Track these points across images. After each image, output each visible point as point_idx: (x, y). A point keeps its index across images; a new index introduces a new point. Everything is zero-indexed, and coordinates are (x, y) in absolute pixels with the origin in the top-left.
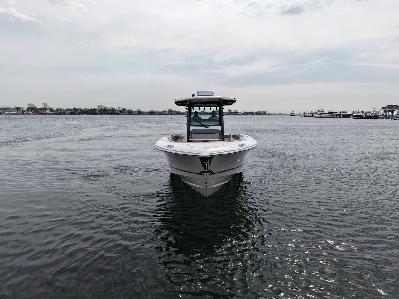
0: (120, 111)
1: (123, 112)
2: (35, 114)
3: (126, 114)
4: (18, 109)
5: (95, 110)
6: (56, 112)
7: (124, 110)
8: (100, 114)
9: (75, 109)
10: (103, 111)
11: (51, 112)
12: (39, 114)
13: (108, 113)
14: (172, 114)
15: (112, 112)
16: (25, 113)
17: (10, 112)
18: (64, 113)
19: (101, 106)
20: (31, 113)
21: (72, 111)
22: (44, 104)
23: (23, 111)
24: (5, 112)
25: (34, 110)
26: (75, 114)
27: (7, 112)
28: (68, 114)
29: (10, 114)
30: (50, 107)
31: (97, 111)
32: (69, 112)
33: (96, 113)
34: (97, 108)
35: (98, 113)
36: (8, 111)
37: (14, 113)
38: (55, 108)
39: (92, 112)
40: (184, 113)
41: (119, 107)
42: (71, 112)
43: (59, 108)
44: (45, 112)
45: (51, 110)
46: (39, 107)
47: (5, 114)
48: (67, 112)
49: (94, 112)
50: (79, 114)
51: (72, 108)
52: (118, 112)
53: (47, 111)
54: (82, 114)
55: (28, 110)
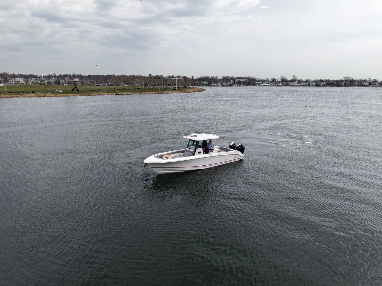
0: (370, 83)
2: (284, 85)
3: (377, 87)
4: (274, 80)
5: (341, 81)
6: (302, 84)
7: (375, 81)
8: (345, 87)
9: (321, 81)
10: (350, 83)
11: (298, 83)
12: (287, 85)
13: (355, 86)
15: (360, 83)
16: (277, 85)
17: (266, 84)
18: (309, 85)
19: (349, 77)
20: (281, 85)
21: (318, 83)
22: (294, 76)
23: (277, 82)
24: (262, 84)
25: (285, 82)
26: (320, 86)
27: (264, 84)
28: (313, 86)
29: (265, 86)
30: (298, 79)
31: (343, 84)
32: (314, 84)
33: (341, 85)
34: (343, 79)
35: (344, 85)
36: (265, 83)
37: (269, 84)
38: (304, 79)
39: (338, 83)
41: (369, 79)
42: (316, 84)
44: (293, 84)
45: (300, 82)
46: (289, 79)
47: (262, 85)
48: (312, 84)
49: (340, 83)
50: (323, 86)
51: (319, 79)
52: (368, 84)
53: (295, 83)
54: (326, 86)
55: (280, 82)
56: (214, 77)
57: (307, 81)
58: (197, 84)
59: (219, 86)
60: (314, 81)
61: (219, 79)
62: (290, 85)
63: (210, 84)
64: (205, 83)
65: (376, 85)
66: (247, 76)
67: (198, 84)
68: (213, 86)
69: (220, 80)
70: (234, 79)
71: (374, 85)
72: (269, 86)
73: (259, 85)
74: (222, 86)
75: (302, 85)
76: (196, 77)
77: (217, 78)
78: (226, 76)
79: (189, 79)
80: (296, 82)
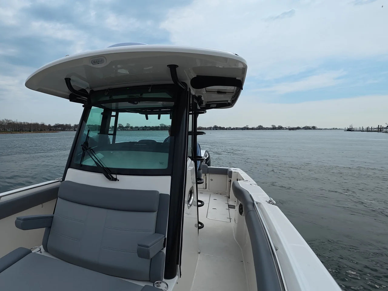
2: (121, 130)
6: (134, 129)
9: (145, 127)
10: (163, 128)
14: (216, 129)
18: (139, 130)
19: (163, 124)
21: (144, 128)
22: (128, 124)
26: (145, 130)
28: (141, 130)
30: (131, 126)
31: (160, 128)
32: (141, 129)
34: (159, 126)
38: (134, 126)
39: (156, 129)
40: (227, 129)
42: (143, 129)
43: (137, 126)
45: (132, 127)
46: (124, 126)
49: (158, 129)
50: (148, 130)
53: (129, 129)
54: (150, 130)
55: (118, 128)
56: (67, 125)
57: (136, 127)
58: (53, 129)
60: (141, 127)
61: (71, 126)
62: (126, 130)
63: (64, 129)
64: (60, 128)
68: (66, 131)
69: (73, 127)
74: (74, 131)
76: (52, 125)
79: (46, 126)
80: (129, 128)
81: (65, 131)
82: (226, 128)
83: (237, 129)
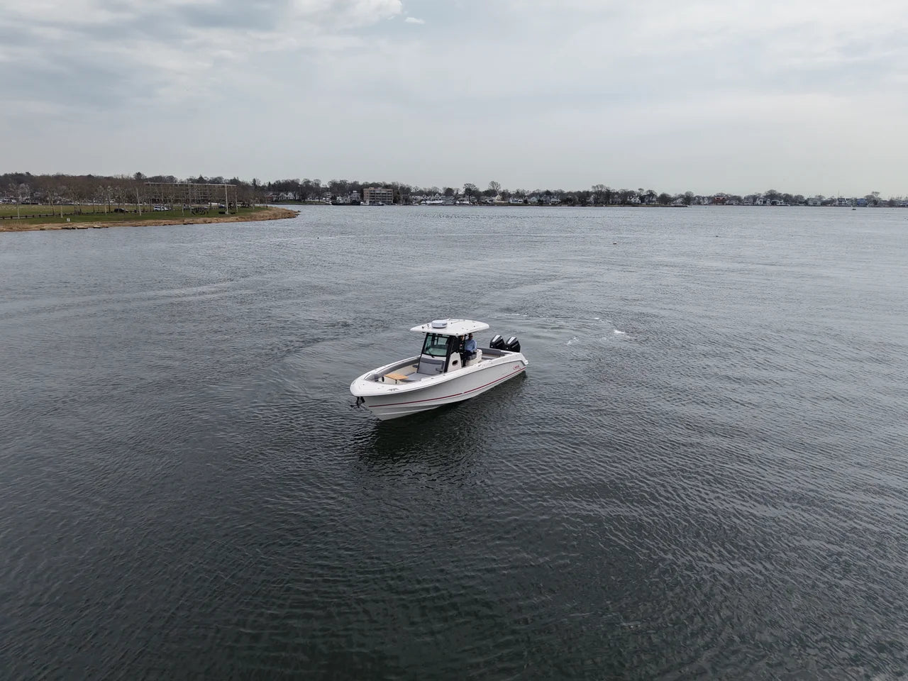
0: (642, 198)
1: (647, 200)
2: (474, 204)
3: (655, 206)
4: (449, 192)
5: (588, 194)
7: (651, 194)
8: (596, 206)
9: (548, 193)
10: (604, 198)
11: (503, 199)
12: (481, 203)
13: (614, 204)
14: (774, 204)
15: (624, 199)
16: (458, 202)
17: (434, 200)
18: (526, 203)
19: (602, 186)
20: (468, 202)
21: (541, 199)
22: (493, 183)
23: (457, 197)
24: (426, 200)
25: (475, 197)
26: (547, 204)
27: (429, 200)
28: (533, 204)
29: (434, 204)
30: (502, 190)
31: (592, 199)
32: (535, 200)
33: (589, 203)
34: (591, 190)
35: (593, 202)
36: (432, 198)
37: (441, 201)
38: (512, 190)
39: (581, 199)
40: (810, 203)
41: (640, 189)
42: (539, 201)
44: (492, 201)
45: (505, 195)
46: (482, 189)
47: (426, 204)
48: (531, 199)
49: (585, 199)
50: (554, 204)
51: (543, 189)
52: (638, 200)
53: (497, 199)
54: (560, 204)
55: (464, 196)
56: (309, 182)
57: (519, 195)
58: (272, 199)
59: (326, 204)
60: (533, 194)
61: (321, 186)
62: (486, 204)
63: (304, 199)
64: (290, 195)
65: (653, 202)
66: (389, 183)
67: (274, 199)
68: (311, 203)
69: (326, 190)
70: (361, 189)
71: (649, 201)
72: (441, 204)
73: (419, 203)
74: (333, 204)
75: (511, 202)
76: (263, 182)
77: (318, 185)
78: (338, 180)
79: (247, 186)
80: (498, 197)
81: (305, 203)
82: (806, 199)
83: (840, 202)
